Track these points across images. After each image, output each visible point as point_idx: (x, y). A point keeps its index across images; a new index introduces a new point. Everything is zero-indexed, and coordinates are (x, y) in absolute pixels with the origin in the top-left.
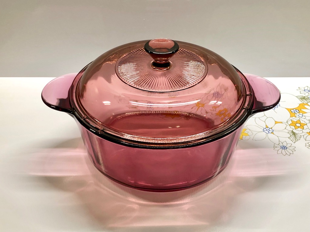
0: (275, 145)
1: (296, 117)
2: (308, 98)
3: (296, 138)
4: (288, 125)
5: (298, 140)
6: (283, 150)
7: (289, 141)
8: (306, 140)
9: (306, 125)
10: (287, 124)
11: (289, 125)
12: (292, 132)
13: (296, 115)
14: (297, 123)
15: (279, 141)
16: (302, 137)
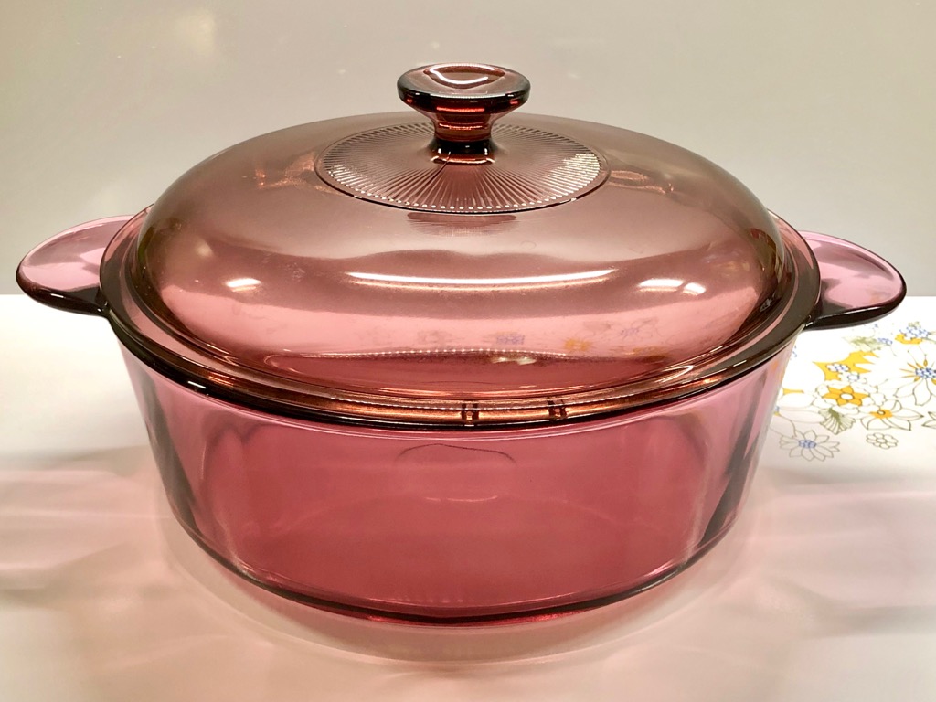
0: (784, 438)
1: (840, 379)
2: (875, 340)
3: (840, 424)
4: (819, 397)
5: (846, 428)
6: (806, 450)
7: (822, 431)
8: (868, 428)
9: (869, 396)
10: (816, 394)
11: (822, 397)
12: (831, 411)
13: (840, 376)
14: (844, 393)
15: (795, 430)
16: (858, 422)
